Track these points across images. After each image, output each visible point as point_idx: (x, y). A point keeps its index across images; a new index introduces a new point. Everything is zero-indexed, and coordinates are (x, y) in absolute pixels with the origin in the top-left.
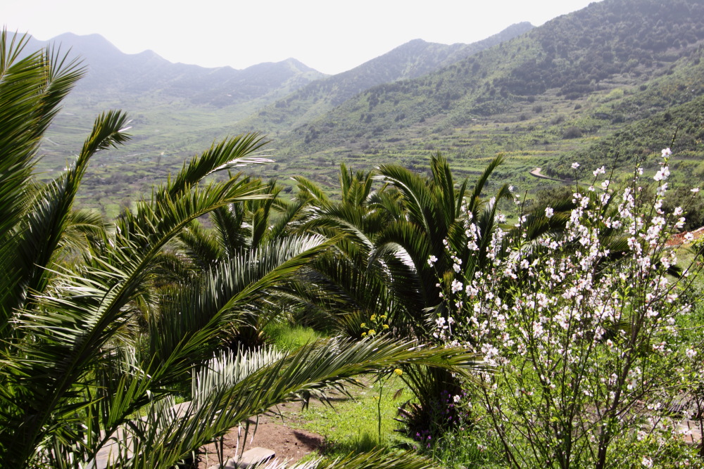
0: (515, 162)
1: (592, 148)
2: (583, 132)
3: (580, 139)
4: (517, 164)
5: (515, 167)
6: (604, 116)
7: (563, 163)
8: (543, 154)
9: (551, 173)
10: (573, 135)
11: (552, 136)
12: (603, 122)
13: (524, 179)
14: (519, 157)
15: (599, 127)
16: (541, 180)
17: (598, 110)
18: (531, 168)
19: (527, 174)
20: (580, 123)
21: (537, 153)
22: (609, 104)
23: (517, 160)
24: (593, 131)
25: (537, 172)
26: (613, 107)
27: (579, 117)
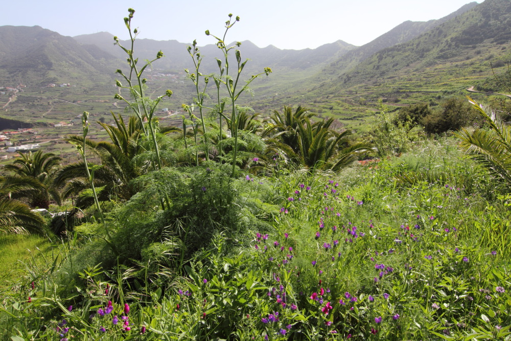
0: (459, 84)
1: (506, 73)
2: (505, 63)
3: (503, 67)
4: (460, 85)
5: (458, 87)
7: (487, 82)
8: (477, 78)
9: (479, 89)
10: (499, 65)
11: (485, 67)
13: (462, 94)
14: (462, 81)
16: (473, 93)
18: (468, 87)
19: (464, 91)
20: (504, 58)
21: (474, 77)
23: (460, 83)
25: (471, 89)
27: (504, 54)
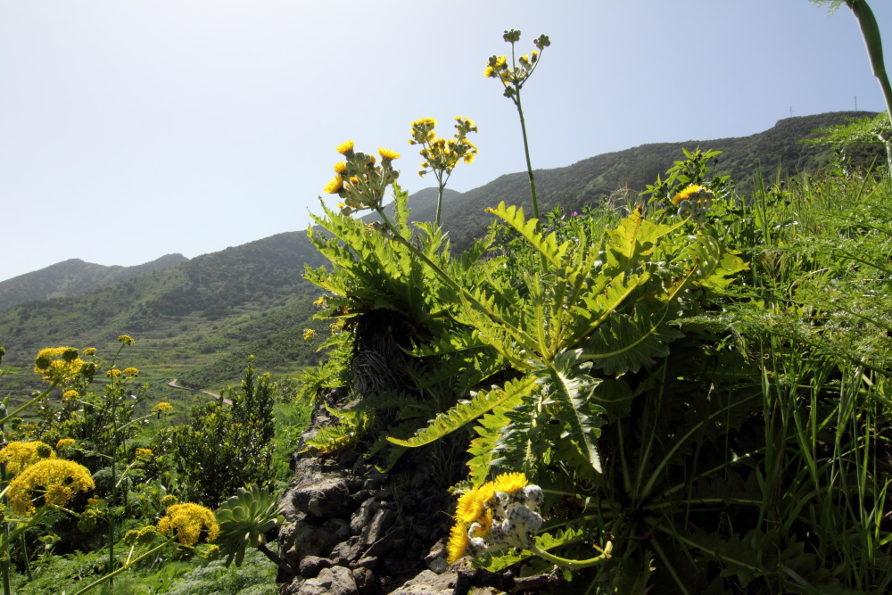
0: (158, 374)
1: (215, 364)
2: (217, 348)
3: (213, 355)
4: (159, 376)
5: (157, 378)
6: (233, 336)
7: (193, 375)
8: (182, 367)
9: (183, 383)
10: (208, 351)
11: (191, 352)
12: (232, 340)
13: (161, 389)
14: (161, 370)
15: (229, 345)
16: (175, 390)
17: (229, 331)
18: (169, 379)
19: (164, 385)
20: (215, 341)
21: (177, 366)
22: (238, 326)
23: (160, 372)
24: (224, 347)
25: (173, 383)
26: (240, 329)
27: (215, 336)
